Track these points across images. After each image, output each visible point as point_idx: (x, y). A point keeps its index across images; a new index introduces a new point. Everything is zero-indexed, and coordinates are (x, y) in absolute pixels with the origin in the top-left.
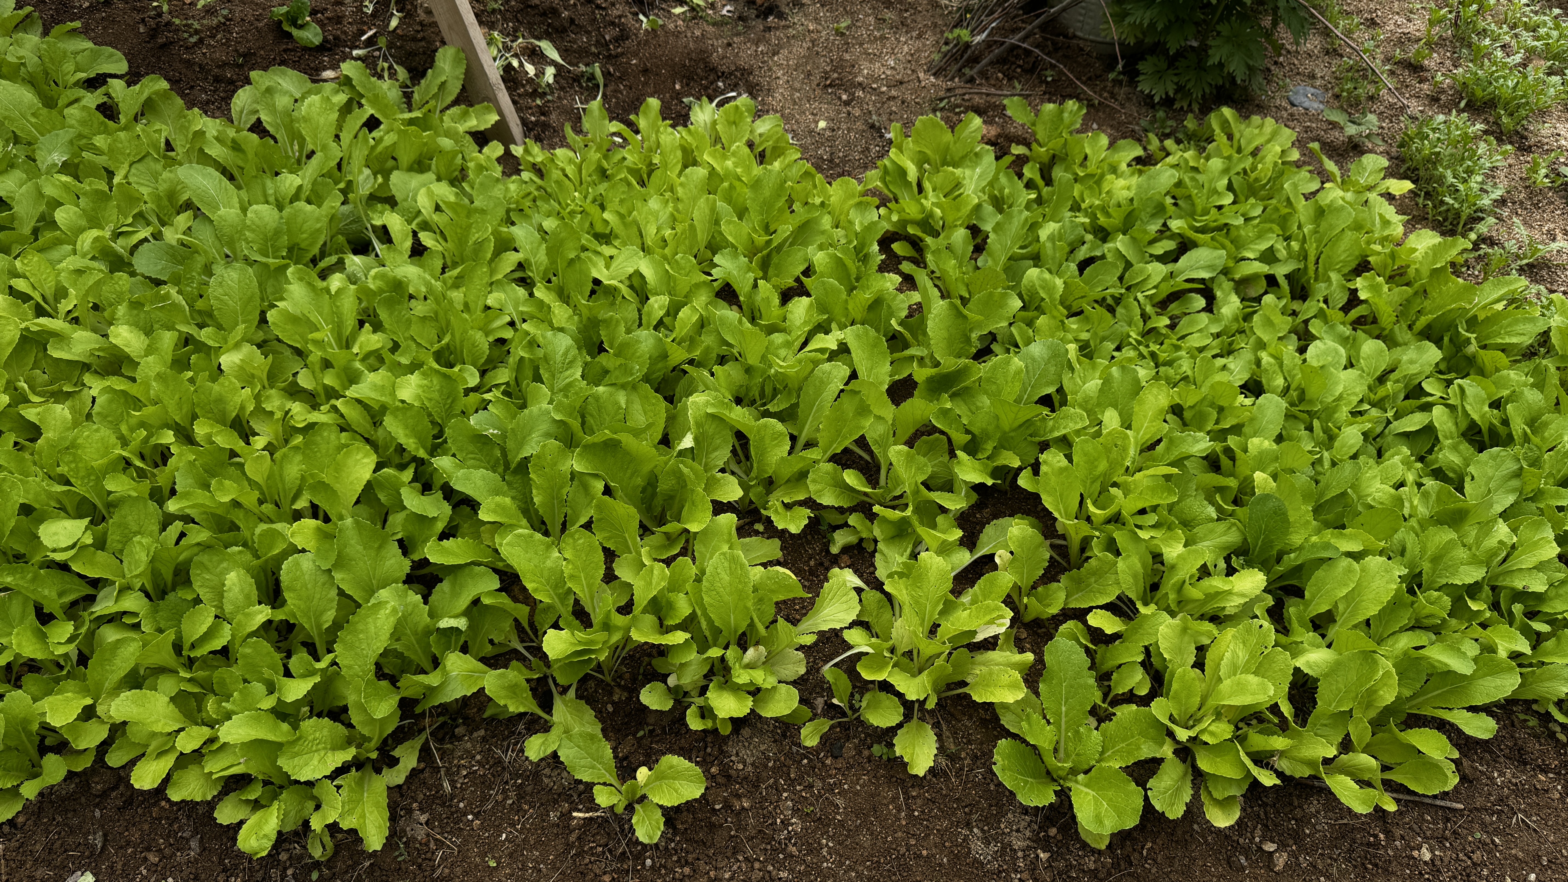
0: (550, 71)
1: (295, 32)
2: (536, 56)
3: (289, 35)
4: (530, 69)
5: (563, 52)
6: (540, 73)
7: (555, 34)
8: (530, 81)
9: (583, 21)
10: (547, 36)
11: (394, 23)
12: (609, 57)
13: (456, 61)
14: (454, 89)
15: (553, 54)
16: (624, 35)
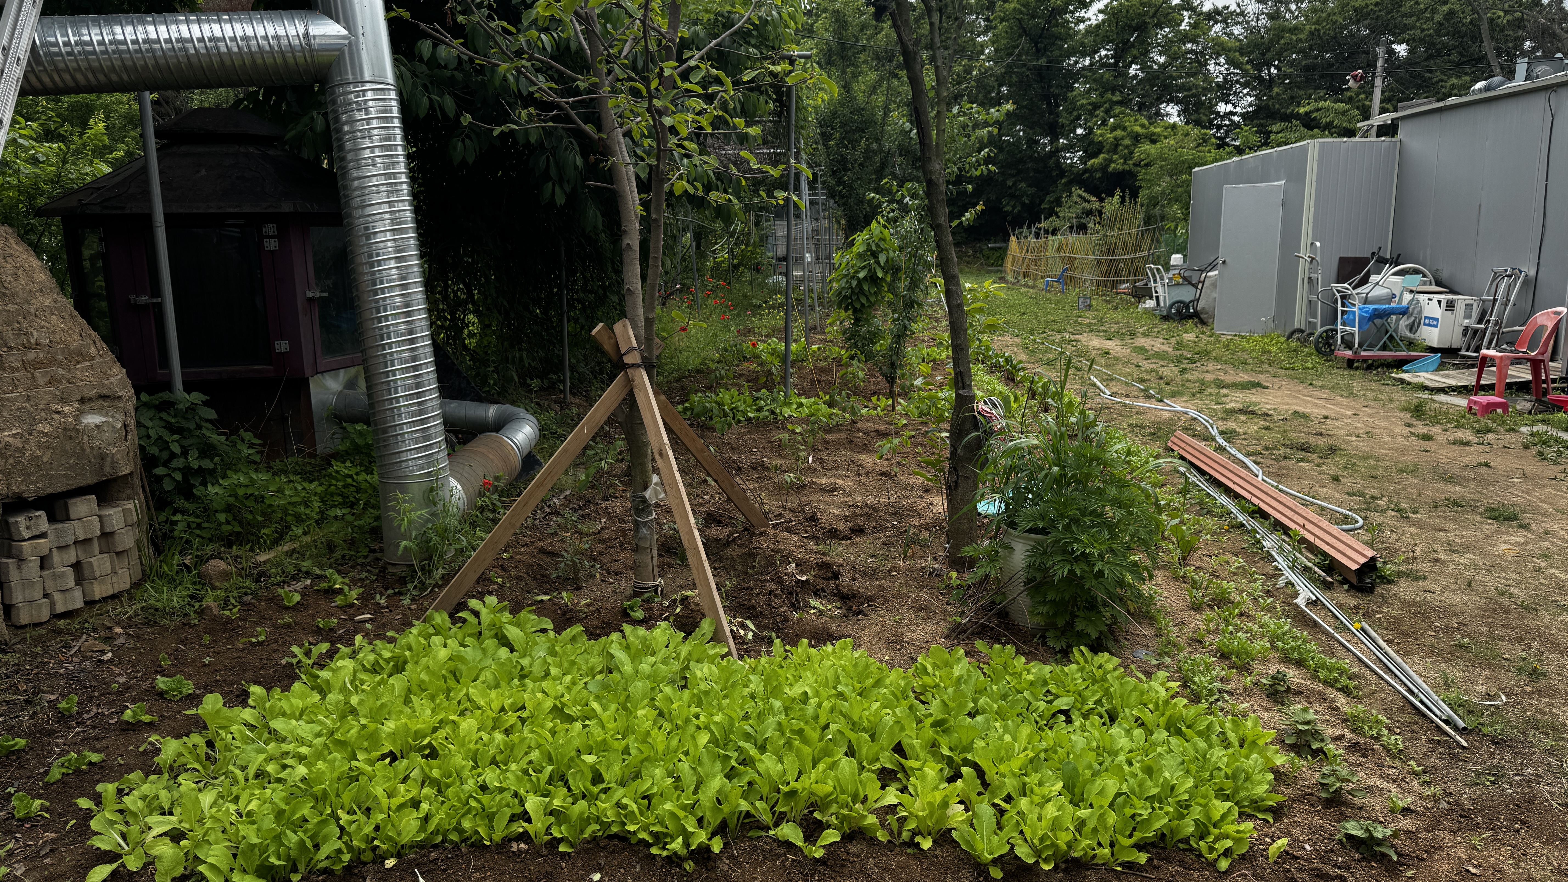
0: (750, 634)
1: (632, 613)
2: (744, 626)
3: (629, 615)
4: (742, 632)
5: (757, 626)
6: (746, 634)
7: (754, 618)
8: (741, 637)
9: (767, 613)
10: (749, 618)
11: (678, 610)
12: (779, 630)
13: (711, 624)
14: (709, 636)
15: (752, 627)
16: (786, 620)
